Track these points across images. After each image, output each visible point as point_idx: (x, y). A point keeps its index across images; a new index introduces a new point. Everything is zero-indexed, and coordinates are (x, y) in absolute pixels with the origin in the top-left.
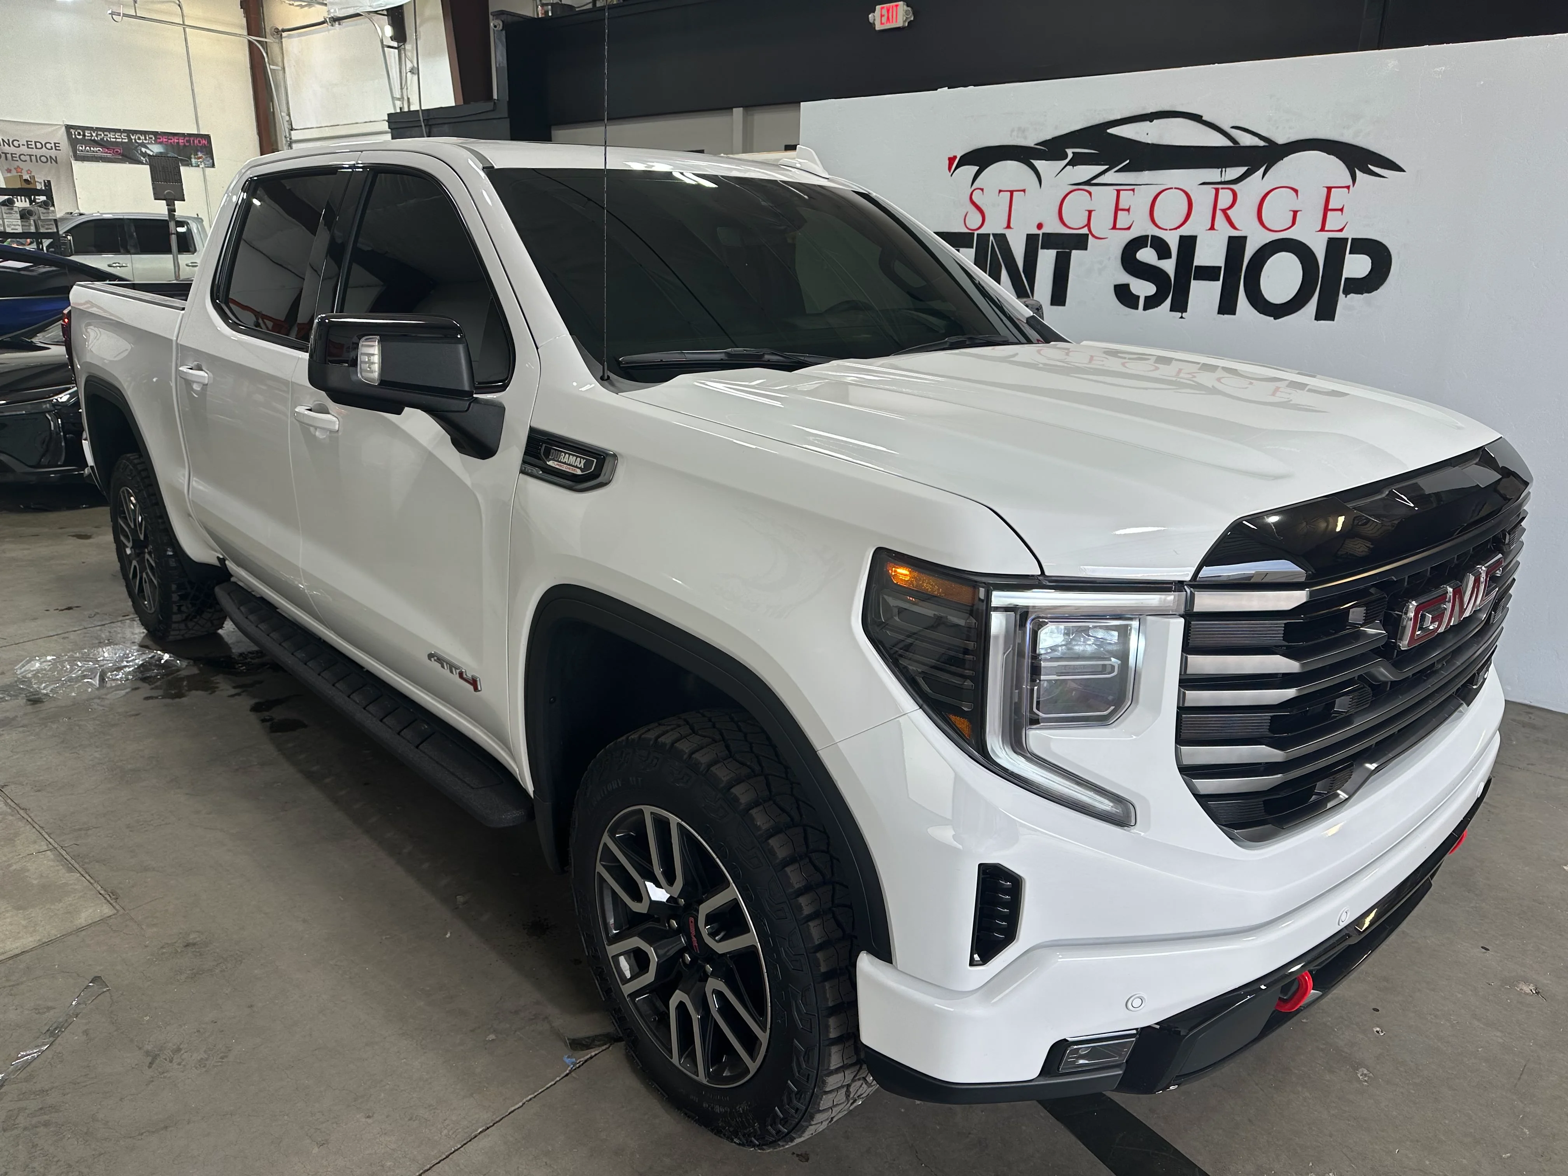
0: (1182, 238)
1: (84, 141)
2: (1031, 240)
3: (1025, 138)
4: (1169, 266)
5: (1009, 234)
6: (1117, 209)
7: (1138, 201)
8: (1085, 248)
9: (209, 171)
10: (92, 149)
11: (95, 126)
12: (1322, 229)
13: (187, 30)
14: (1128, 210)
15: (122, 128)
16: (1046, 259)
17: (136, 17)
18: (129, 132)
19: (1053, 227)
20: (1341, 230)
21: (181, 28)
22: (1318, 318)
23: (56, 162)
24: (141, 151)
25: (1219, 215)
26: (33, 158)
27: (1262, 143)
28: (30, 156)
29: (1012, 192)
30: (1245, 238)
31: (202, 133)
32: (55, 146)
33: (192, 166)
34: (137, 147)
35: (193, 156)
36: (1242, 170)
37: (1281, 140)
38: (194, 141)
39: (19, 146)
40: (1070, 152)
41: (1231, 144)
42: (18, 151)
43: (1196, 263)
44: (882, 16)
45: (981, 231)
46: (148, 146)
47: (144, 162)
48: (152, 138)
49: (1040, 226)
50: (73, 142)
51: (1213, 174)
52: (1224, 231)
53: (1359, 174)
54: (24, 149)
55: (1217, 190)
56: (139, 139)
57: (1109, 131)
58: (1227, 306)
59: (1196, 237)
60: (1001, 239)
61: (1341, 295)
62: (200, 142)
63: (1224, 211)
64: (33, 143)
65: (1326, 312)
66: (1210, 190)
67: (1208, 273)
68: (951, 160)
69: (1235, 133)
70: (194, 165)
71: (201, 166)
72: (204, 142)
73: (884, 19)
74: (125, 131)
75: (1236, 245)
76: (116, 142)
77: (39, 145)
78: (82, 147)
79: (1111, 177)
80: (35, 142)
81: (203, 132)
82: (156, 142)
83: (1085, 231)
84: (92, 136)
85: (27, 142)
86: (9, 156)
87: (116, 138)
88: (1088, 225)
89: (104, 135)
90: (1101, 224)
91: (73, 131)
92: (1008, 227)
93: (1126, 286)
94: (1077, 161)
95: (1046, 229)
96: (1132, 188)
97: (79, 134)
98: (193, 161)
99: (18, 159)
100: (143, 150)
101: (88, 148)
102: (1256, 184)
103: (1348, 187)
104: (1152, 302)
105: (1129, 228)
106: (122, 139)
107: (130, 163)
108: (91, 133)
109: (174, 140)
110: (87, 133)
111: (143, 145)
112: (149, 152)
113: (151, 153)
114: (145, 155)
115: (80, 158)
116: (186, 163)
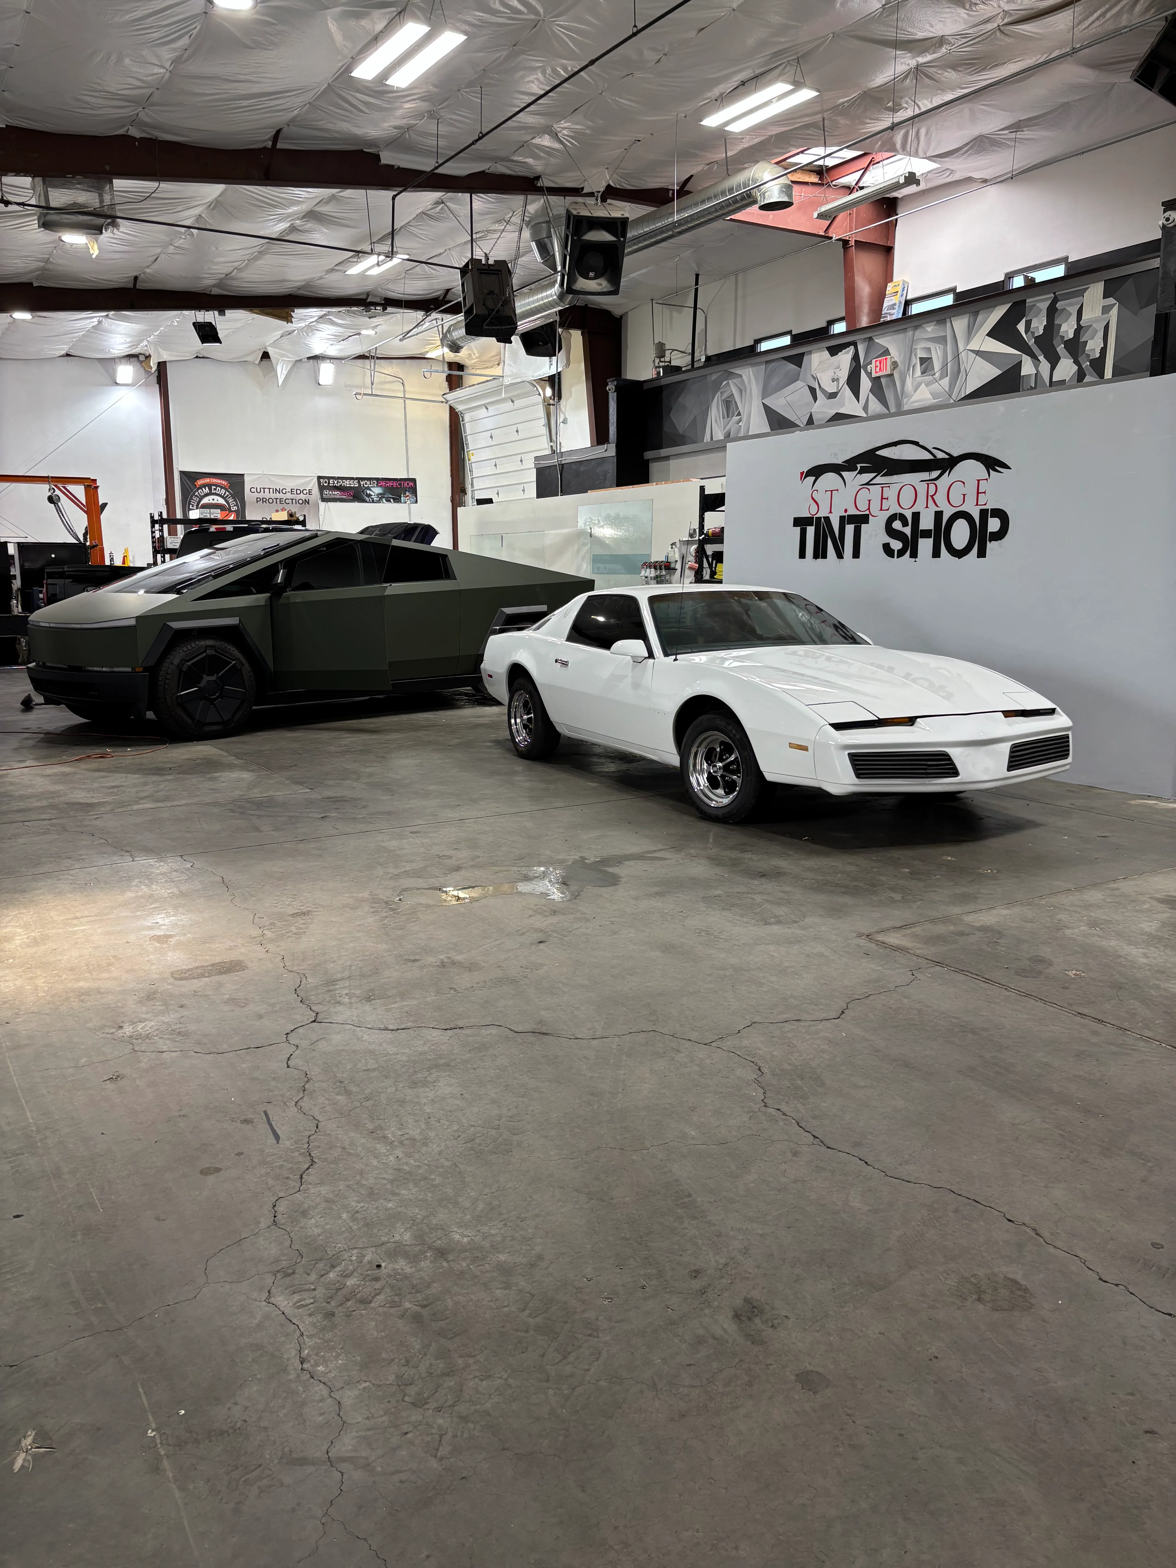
0: (913, 513)
1: (329, 488)
2: (842, 518)
3: (837, 459)
4: (907, 531)
5: (830, 516)
6: (882, 498)
7: (891, 493)
8: (867, 522)
9: (413, 506)
10: (334, 492)
11: (336, 476)
12: (977, 504)
13: (407, 401)
14: (887, 499)
15: (355, 476)
16: (850, 529)
17: (372, 395)
18: (359, 479)
19: (852, 511)
20: (985, 504)
21: (402, 401)
22: (978, 557)
23: (308, 503)
25: (930, 498)
26: (294, 501)
27: (947, 457)
28: (292, 499)
29: (831, 491)
30: (942, 512)
31: (410, 477)
32: (310, 492)
34: (365, 489)
35: (403, 495)
36: (939, 472)
37: (955, 454)
38: (404, 483)
39: (286, 493)
40: (859, 466)
41: (932, 458)
42: (284, 497)
43: (921, 528)
44: (876, 367)
45: (817, 516)
46: (372, 489)
47: (368, 501)
48: (375, 483)
49: (846, 511)
50: (321, 488)
51: (925, 476)
52: (933, 509)
53: (991, 471)
54: (289, 495)
55: (928, 484)
56: (366, 484)
57: (877, 453)
58: (936, 554)
59: (919, 513)
60: (827, 519)
61: (988, 542)
62: (408, 484)
63: (932, 496)
64: (295, 490)
65: (982, 554)
66: (924, 484)
67: (926, 534)
68: (802, 474)
69: (934, 451)
70: (402, 502)
71: (407, 503)
72: (411, 484)
73: (878, 369)
74: (357, 478)
75: (939, 515)
76: (350, 487)
77: (299, 492)
78: (327, 491)
79: (879, 479)
80: (297, 490)
82: (378, 486)
83: (867, 512)
84: (334, 483)
85: (291, 489)
87: (350, 484)
88: (869, 509)
89: (343, 482)
90: (875, 509)
91: (322, 480)
92: (831, 512)
93: (889, 544)
94: (863, 471)
95: (849, 513)
96: (888, 485)
97: (326, 482)
98: (402, 498)
99: (284, 502)
100: (368, 492)
101: (331, 492)
102: (946, 480)
103: (987, 479)
104: (901, 553)
105: (888, 510)
106: (355, 484)
108: (334, 481)
109: (390, 484)
110: (331, 481)
111: (368, 488)
112: (372, 493)
113: (373, 494)
114: (369, 496)
115: (324, 500)
116: (397, 500)
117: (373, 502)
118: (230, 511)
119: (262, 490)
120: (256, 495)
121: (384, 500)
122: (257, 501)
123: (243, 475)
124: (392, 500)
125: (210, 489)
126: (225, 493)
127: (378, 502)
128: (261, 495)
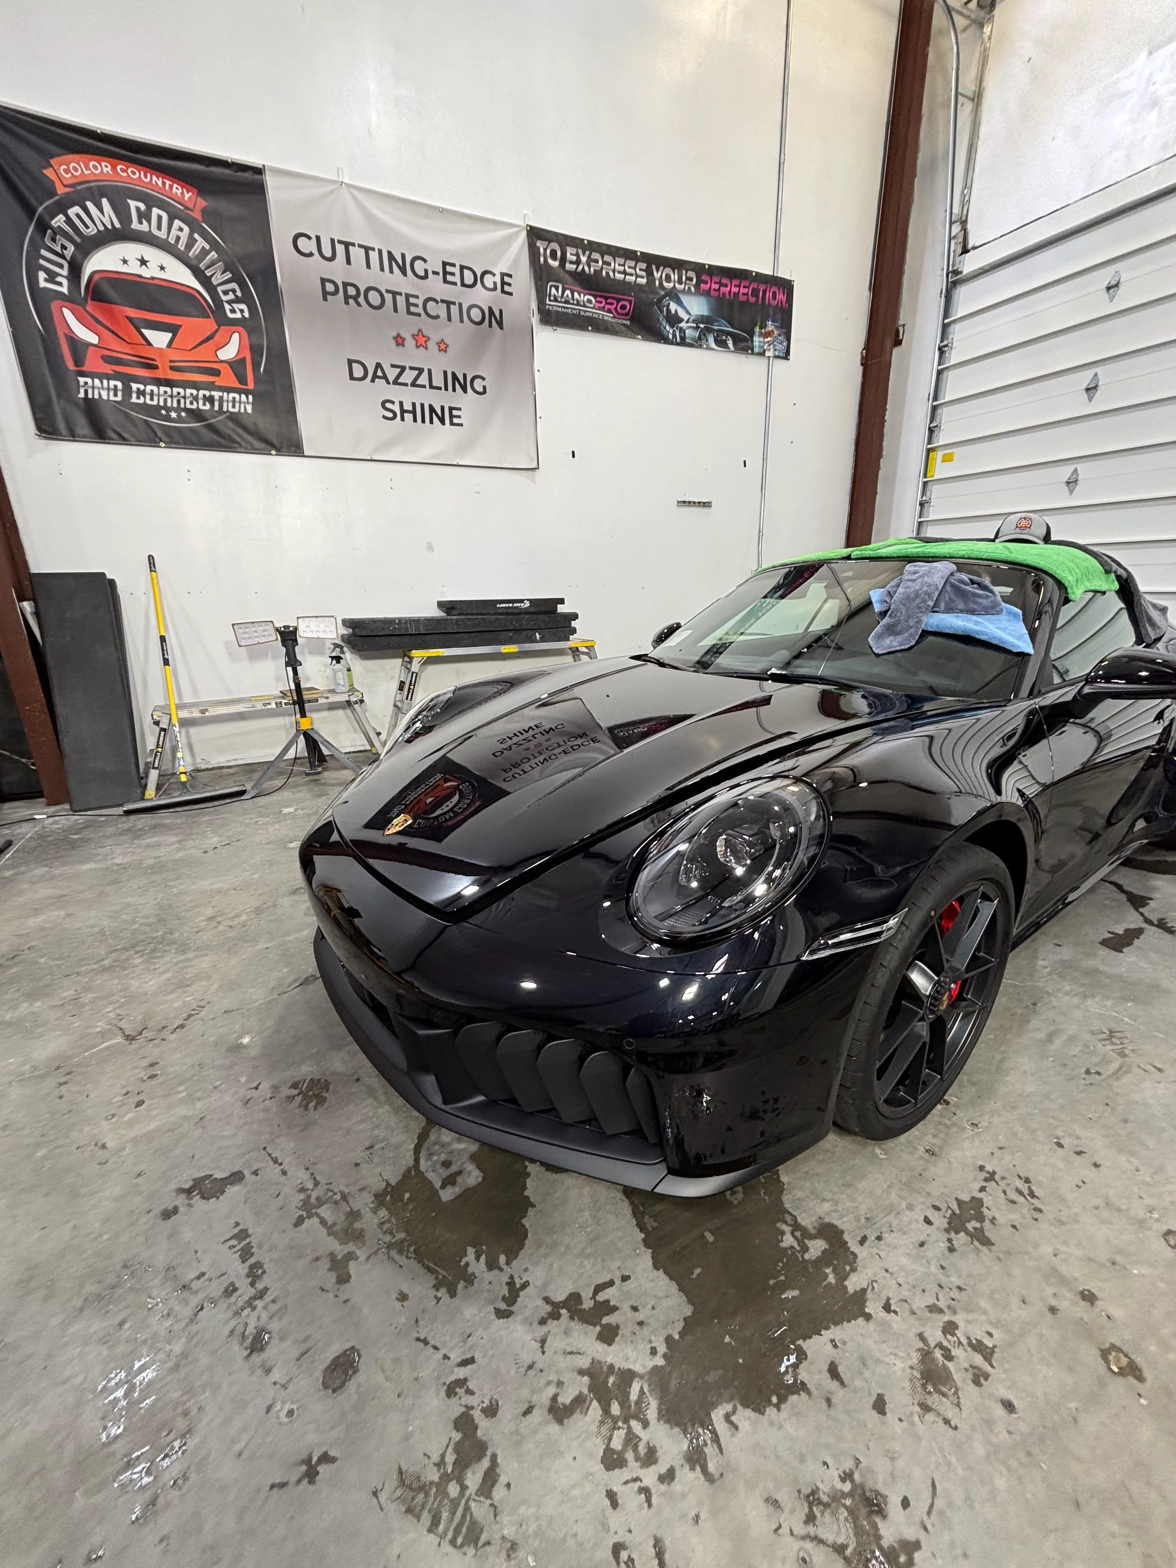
1: (561, 274)
9: (779, 365)
10: (576, 295)
11: (586, 238)
15: (638, 250)
18: (652, 261)
23: (500, 324)
24: (669, 311)
26: (454, 309)
28: (449, 304)
31: (781, 275)
32: (503, 283)
33: (753, 353)
34: (664, 297)
35: (757, 329)
38: (764, 292)
39: (426, 277)
42: (421, 289)
46: (684, 298)
47: (671, 336)
48: (691, 279)
50: (541, 274)
54: (435, 287)
56: (668, 279)
62: (774, 294)
64: (456, 270)
70: (756, 350)
71: (767, 354)
74: (642, 259)
76: (624, 281)
77: (469, 278)
78: (557, 288)
80: (462, 268)
81: (783, 274)
82: (699, 292)
84: (578, 262)
85: (445, 264)
86: (401, 300)
87: (624, 273)
89: (604, 263)
91: (542, 245)
97: (553, 255)
98: (757, 340)
99: (420, 310)
100: (673, 307)
101: (568, 292)
106: (637, 276)
107: (645, 339)
108: (577, 255)
109: (731, 288)
110: (570, 252)
111: (673, 295)
112: (682, 314)
113: (685, 317)
114: (674, 320)
115: (550, 318)
116: (743, 345)
117: (683, 343)
118: (223, 321)
119: (340, 248)
120: (317, 267)
121: (711, 339)
122: (325, 294)
123: (259, 171)
124: (730, 343)
125: (122, 213)
126: (191, 243)
127: (697, 343)
128: (338, 271)
